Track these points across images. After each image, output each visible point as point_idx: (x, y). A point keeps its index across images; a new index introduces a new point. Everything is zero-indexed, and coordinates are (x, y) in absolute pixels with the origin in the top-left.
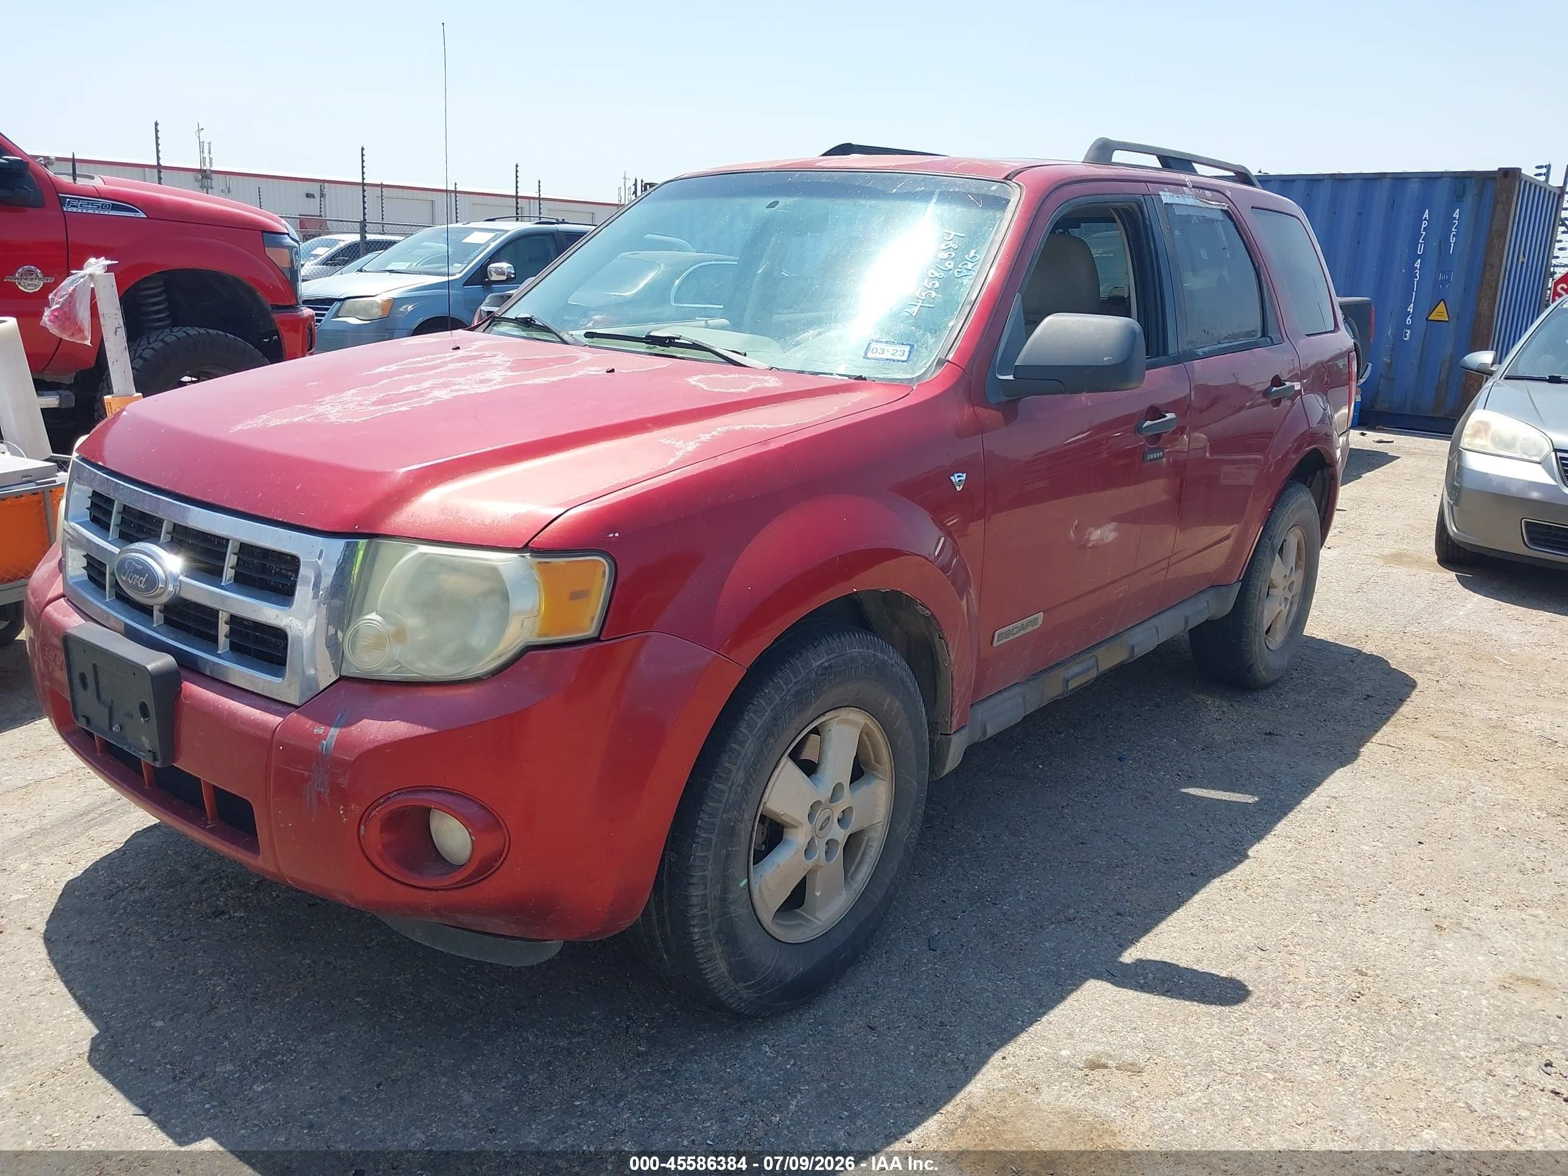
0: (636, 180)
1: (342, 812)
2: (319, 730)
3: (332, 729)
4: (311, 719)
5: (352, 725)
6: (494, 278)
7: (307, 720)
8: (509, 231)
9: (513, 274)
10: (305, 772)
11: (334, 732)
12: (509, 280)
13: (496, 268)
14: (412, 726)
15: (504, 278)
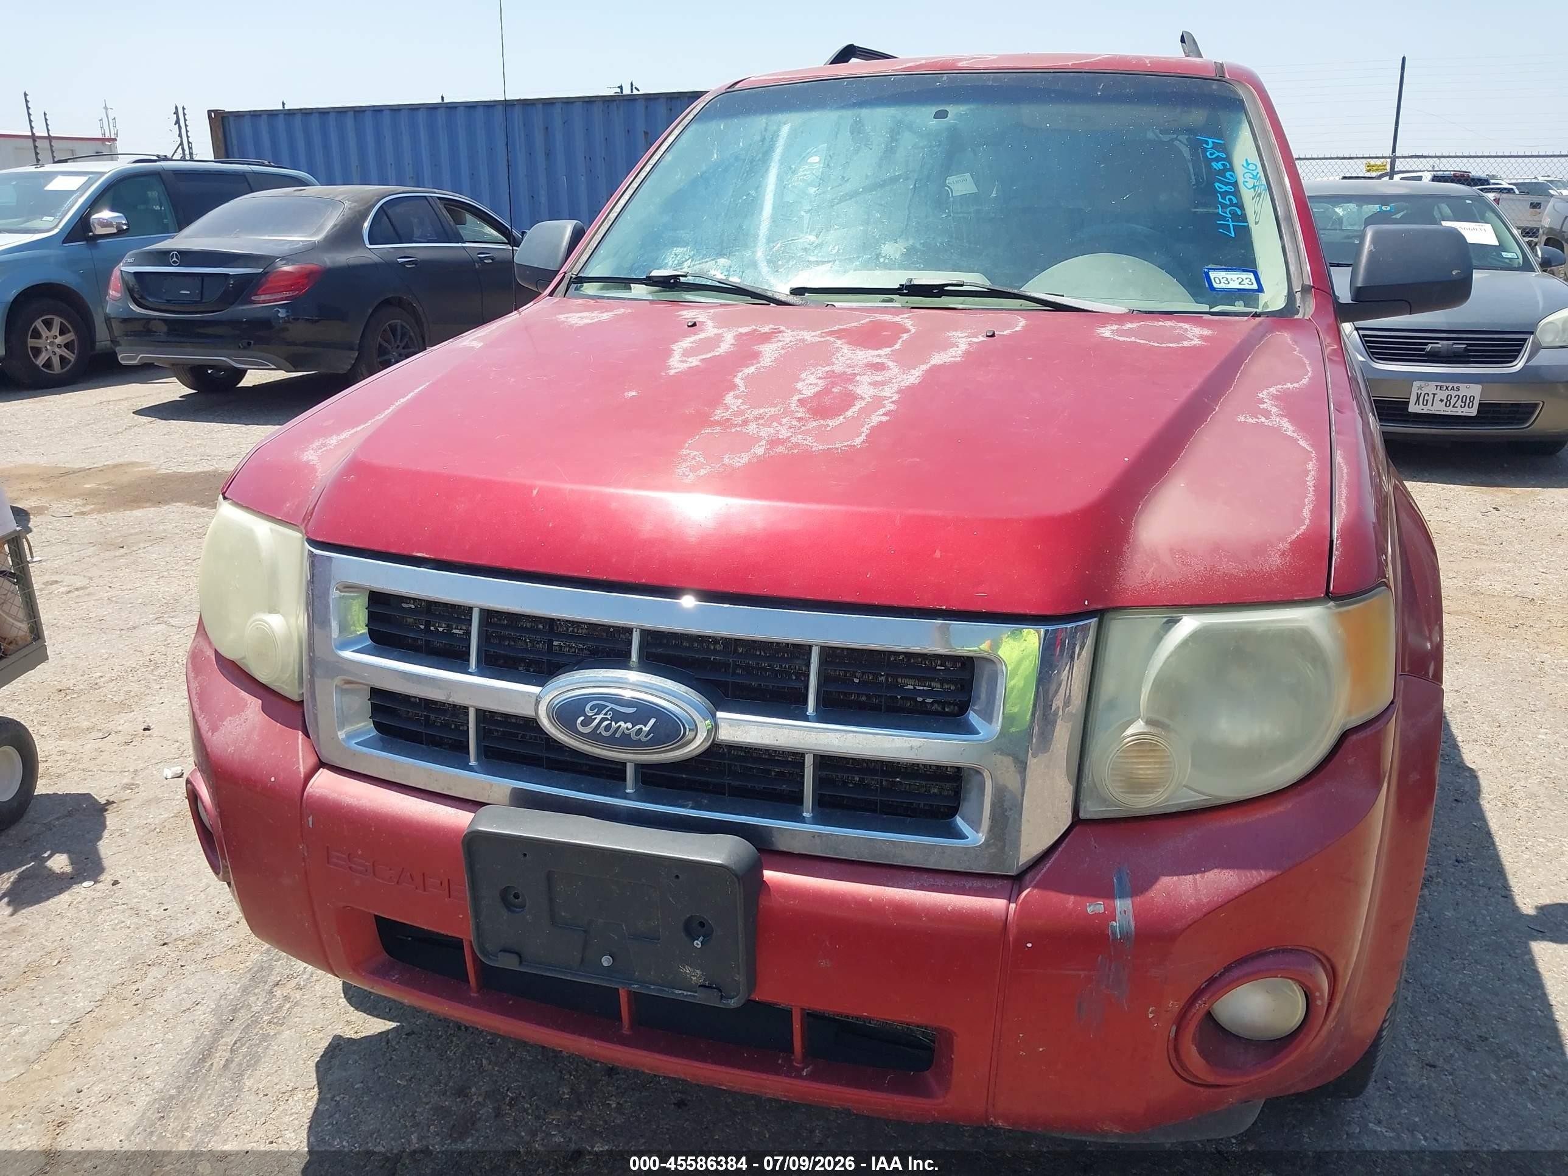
0: (176, 108)
1: (1151, 1016)
2: (1095, 907)
3: (1118, 903)
4: (1070, 893)
5: (1146, 889)
6: (99, 231)
7: (1068, 896)
8: (104, 173)
9: (125, 224)
10: (1081, 972)
11: (1123, 907)
12: (120, 232)
13: (99, 219)
14: (1242, 873)
15: (114, 231)
